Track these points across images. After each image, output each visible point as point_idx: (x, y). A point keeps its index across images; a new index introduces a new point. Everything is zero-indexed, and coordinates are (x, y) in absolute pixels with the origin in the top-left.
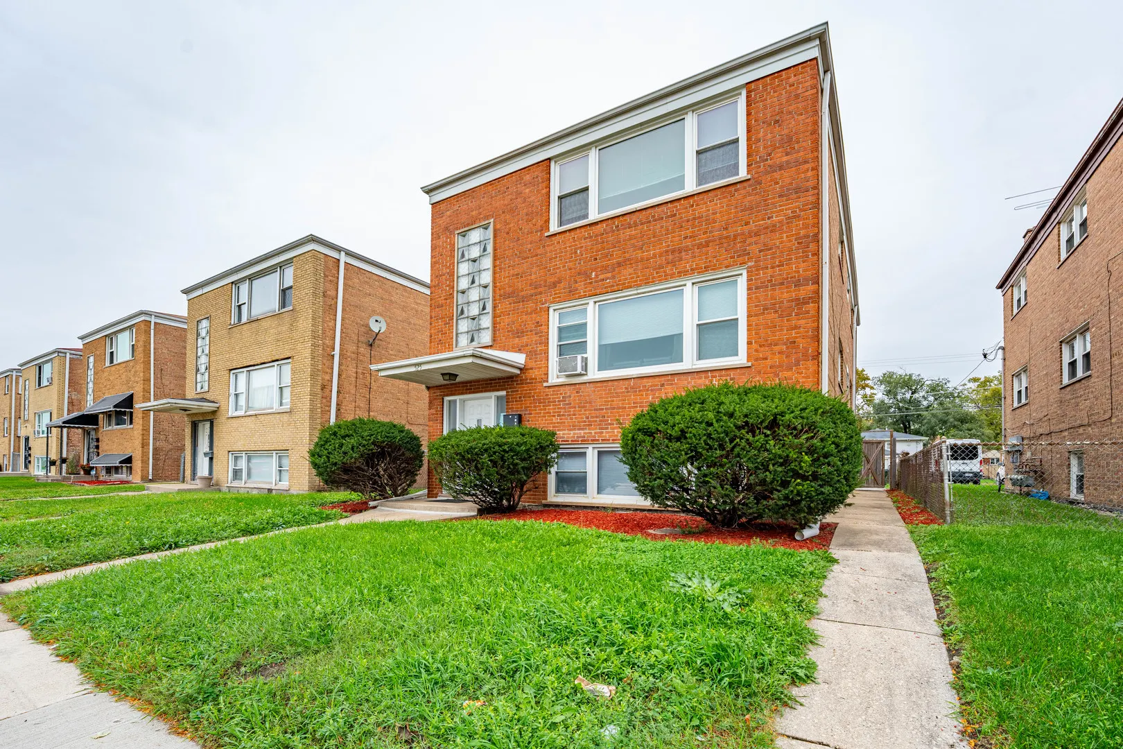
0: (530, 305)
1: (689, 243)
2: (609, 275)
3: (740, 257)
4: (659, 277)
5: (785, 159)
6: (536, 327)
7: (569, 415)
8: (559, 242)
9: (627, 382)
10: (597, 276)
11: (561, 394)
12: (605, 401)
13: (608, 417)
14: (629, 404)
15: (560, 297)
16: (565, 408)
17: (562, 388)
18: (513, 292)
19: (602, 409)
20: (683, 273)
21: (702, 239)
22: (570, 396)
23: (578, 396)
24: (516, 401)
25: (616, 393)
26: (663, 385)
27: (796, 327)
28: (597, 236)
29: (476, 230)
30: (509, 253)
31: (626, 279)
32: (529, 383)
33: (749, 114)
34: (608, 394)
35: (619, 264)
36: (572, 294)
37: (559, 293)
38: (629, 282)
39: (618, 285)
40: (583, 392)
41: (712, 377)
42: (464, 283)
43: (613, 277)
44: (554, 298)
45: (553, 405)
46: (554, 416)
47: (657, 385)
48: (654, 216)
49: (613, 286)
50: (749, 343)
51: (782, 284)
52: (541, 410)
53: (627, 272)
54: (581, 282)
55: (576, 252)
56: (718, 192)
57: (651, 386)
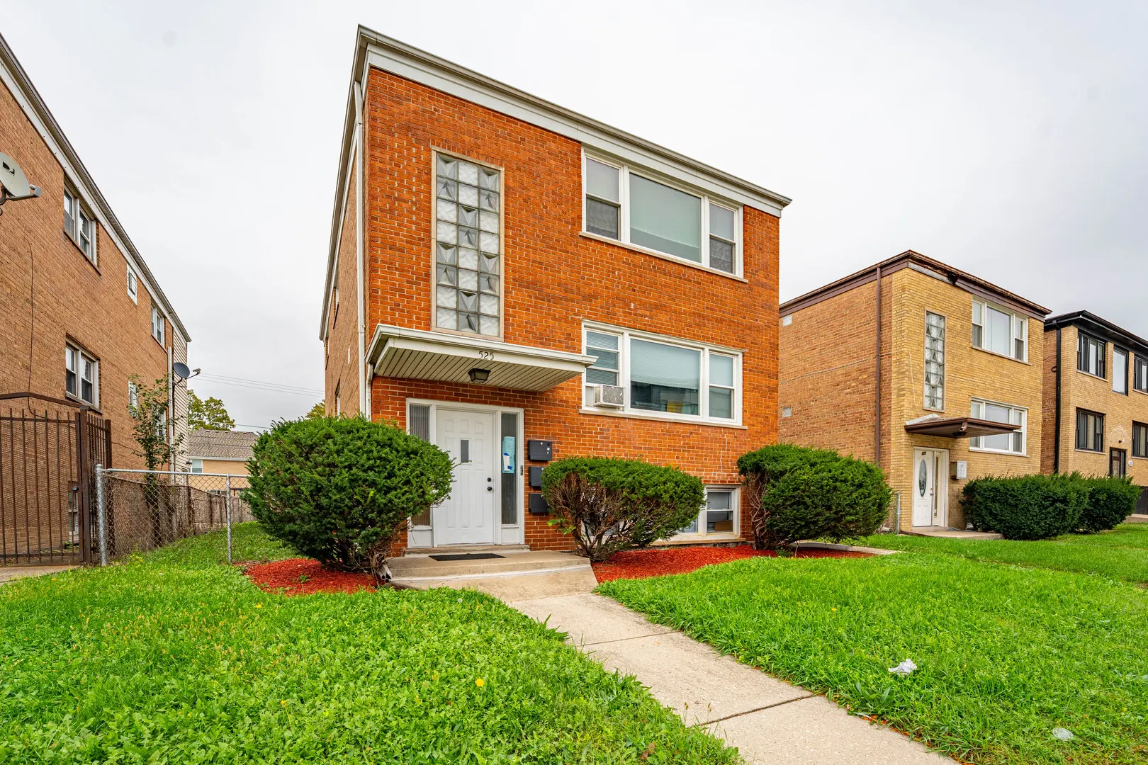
0: (559, 310)
1: (708, 313)
2: (648, 313)
3: (740, 342)
4: (690, 334)
5: (765, 280)
6: (566, 338)
7: (606, 450)
8: (594, 251)
9: (663, 425)
10: (635, 309)
11: (598, 425)
12: (644, 440)
13: (646, 456)
14: (665, 446)
15: (596, 314)
16: (602, 442)
17: (599, 420)
18: (534, 283)
19: (641, 448)
20: (706, 339)
21: (718, 315)
22: (608, 430)
23: (617, 431)
24: (540, 425)
25: (654, 434)
26: (691, 433)
27: (768, 407)
28: (635, 266)
29: (470, 165)
30: (528, 228)
31: (663, 324)
32: (559, 405)
33: (745, 231)
34: (647, 433)
35: (656, 306)
36: (609, 317)
37: (596, 310)
38: (665, 328)
39: (655, 327)
40: (622, 427)
41: (725, 433)
42: (446, 233)
43: (651, 318)
44: (589, 313)
45: (589, 437)
46: (590, 449)
47: (686, 433)
48: (684, 275)
49: (651, 326)
50: (744, 411)
51: (762, 373)
52: (574, 440)
53: (663, 317)
54: (619, 307)
55: (614, 273)
56: (728, 281)
57: (683, 432)
